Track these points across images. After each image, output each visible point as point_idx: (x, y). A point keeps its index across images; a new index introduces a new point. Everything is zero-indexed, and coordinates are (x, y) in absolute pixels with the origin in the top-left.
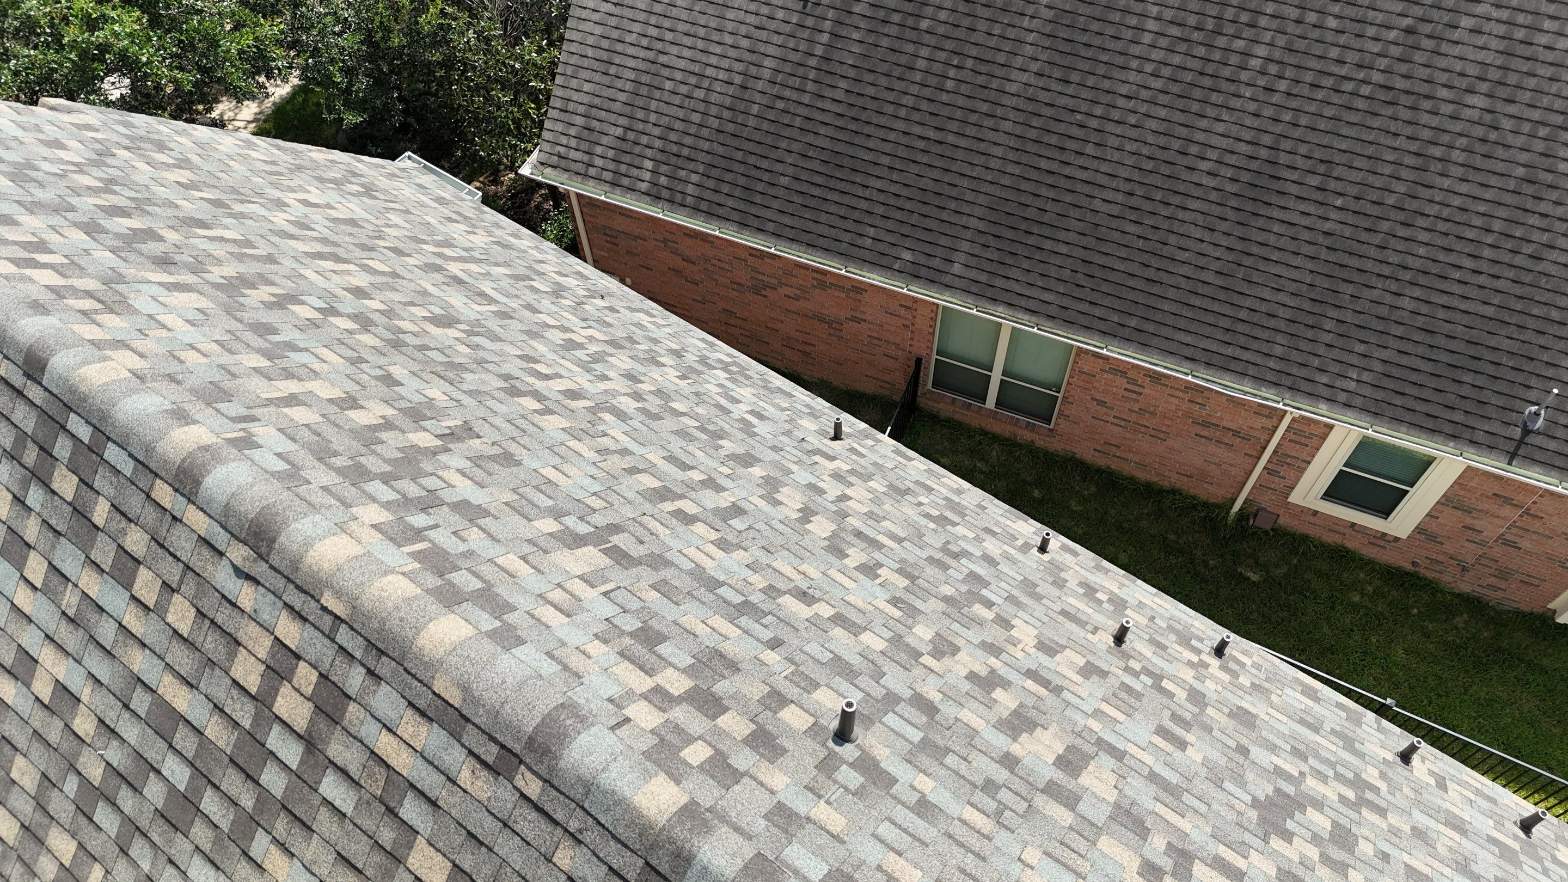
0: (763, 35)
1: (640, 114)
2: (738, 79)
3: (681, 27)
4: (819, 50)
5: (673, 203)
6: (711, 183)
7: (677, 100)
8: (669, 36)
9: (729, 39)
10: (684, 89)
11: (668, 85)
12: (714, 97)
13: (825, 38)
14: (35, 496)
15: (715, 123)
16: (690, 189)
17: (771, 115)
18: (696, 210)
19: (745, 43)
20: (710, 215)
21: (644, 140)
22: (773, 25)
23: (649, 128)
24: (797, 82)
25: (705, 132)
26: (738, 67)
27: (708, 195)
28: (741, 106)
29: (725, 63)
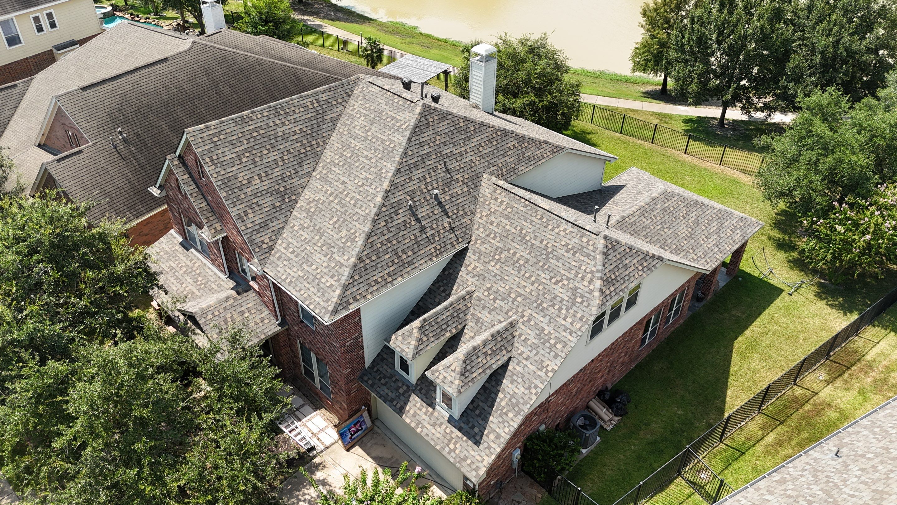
0: (122, 170)
1: (115, 206)
2: (127, 182)
3: (103, 183)
4: (136, 164)
5: (142, 215)
6: (145, 204)
7: (119, 196)
8: (102, 186)
9: (116, 177)
10: (118, 193)
11: (114, 195)
12: (126, 189)
13: (134, 161)
14: (281, 117)
15: (132, 193)
16: (142, 209)
17: (140, 182)
18: (148, 212)
19: (120, 175)
20: (152, 210)
21: (121, 209)
22: (122, 167)
23: (120, 206)
24: (138, 173)
25: (132, 197)
26: (124, 180)
27: (147, 207)
28: (133, 186)
29: (121, 181)
